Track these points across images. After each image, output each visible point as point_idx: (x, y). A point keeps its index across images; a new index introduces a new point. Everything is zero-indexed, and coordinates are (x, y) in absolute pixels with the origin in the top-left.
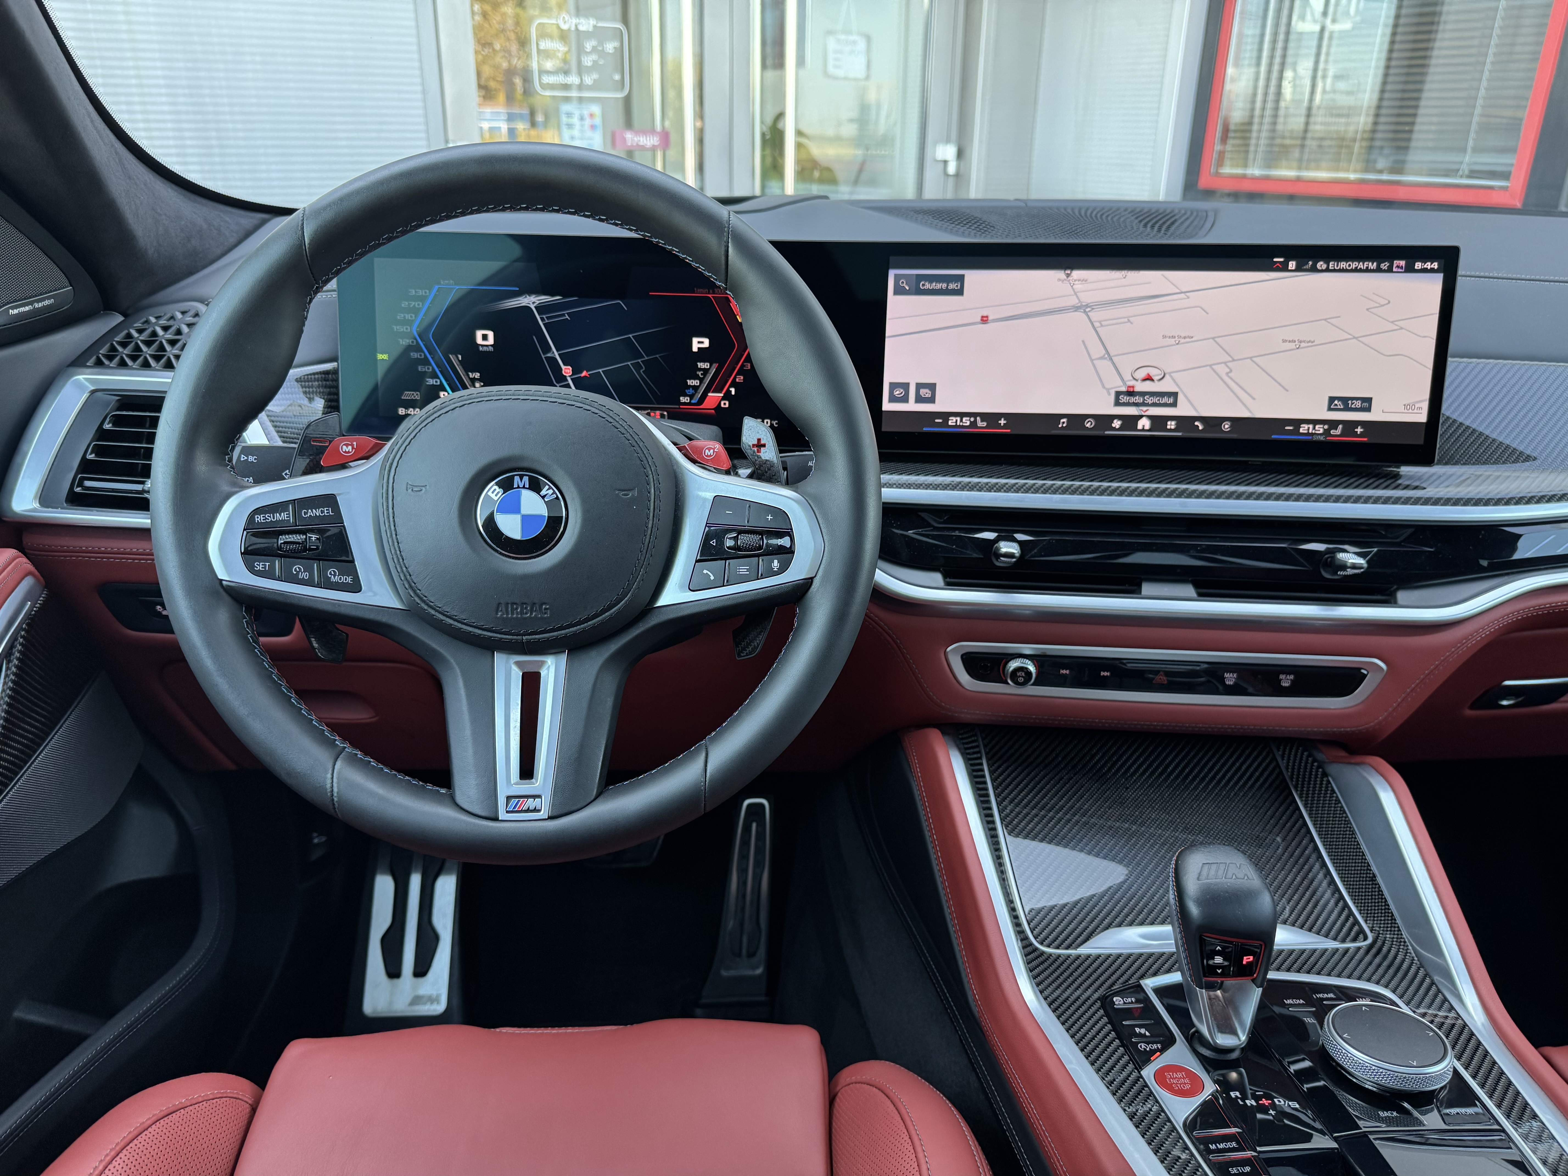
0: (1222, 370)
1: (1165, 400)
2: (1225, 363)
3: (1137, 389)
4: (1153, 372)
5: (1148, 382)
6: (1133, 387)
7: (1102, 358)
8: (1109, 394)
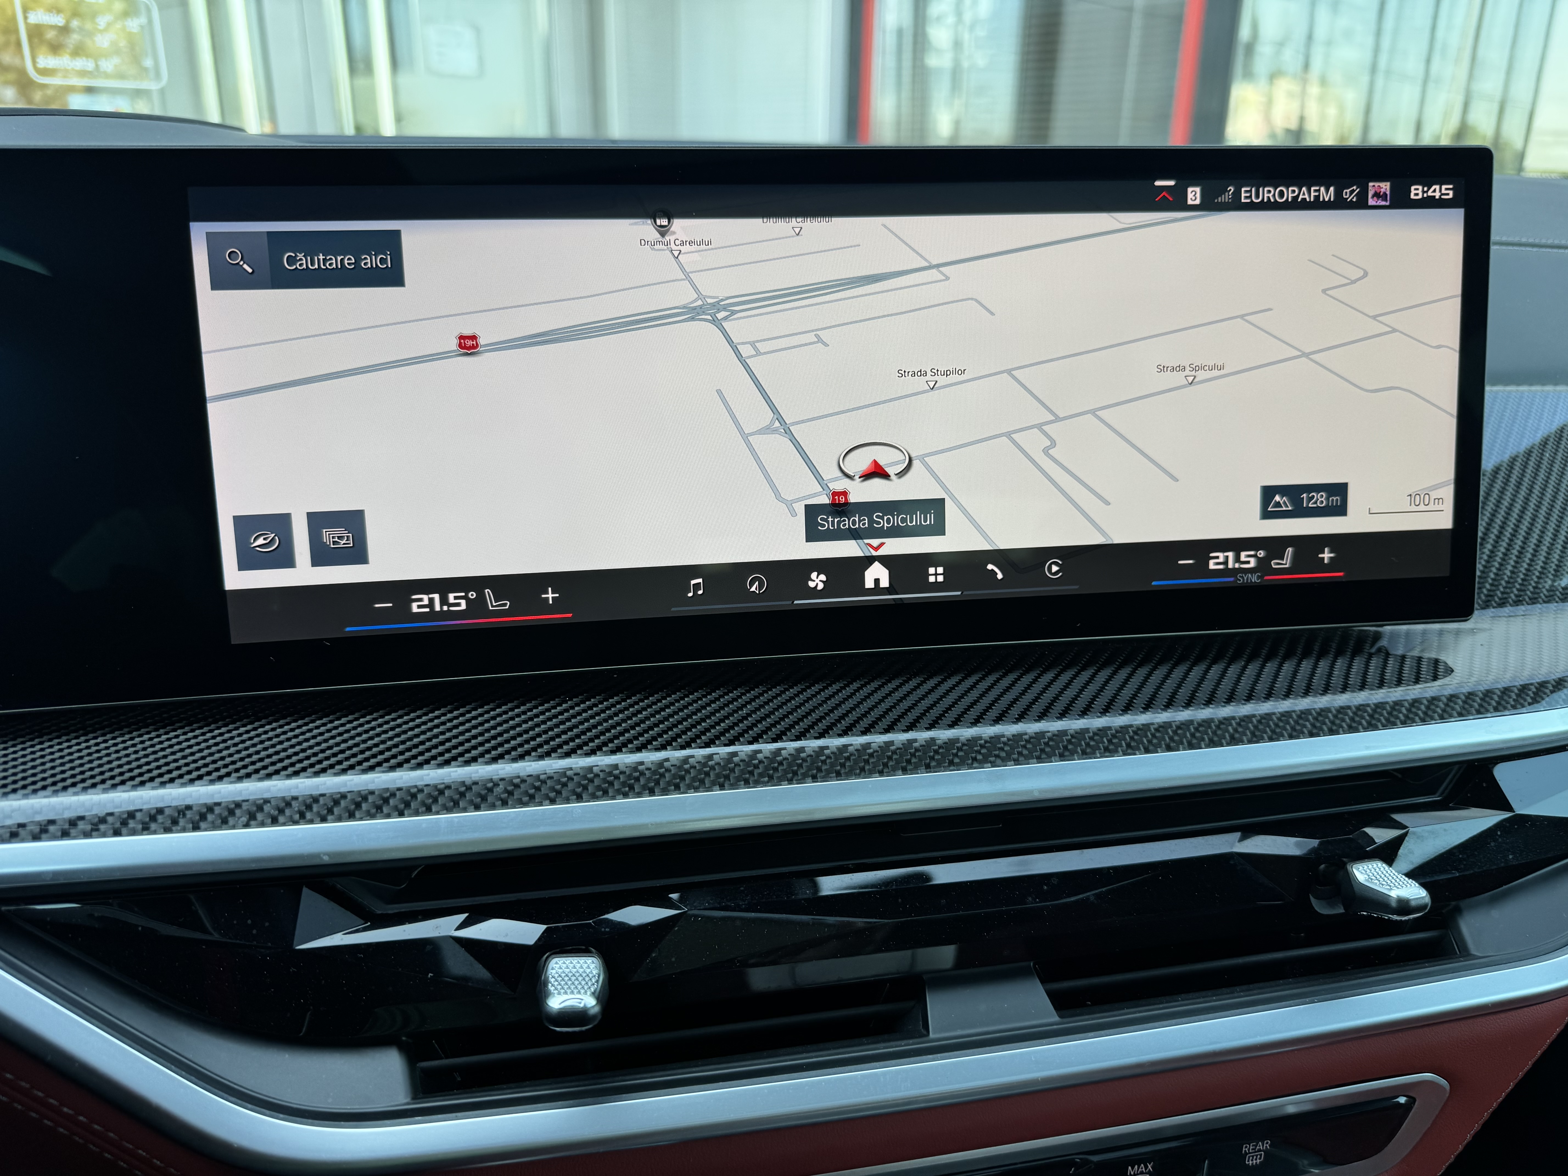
0: (1034, 442)
1: (917, 519)
2: (1040, 427)
3: (852, 499)
4: (887, 458)
5: (877, 482)
6: (845, 494)
7: (767, 430)
8: (794, 514)
